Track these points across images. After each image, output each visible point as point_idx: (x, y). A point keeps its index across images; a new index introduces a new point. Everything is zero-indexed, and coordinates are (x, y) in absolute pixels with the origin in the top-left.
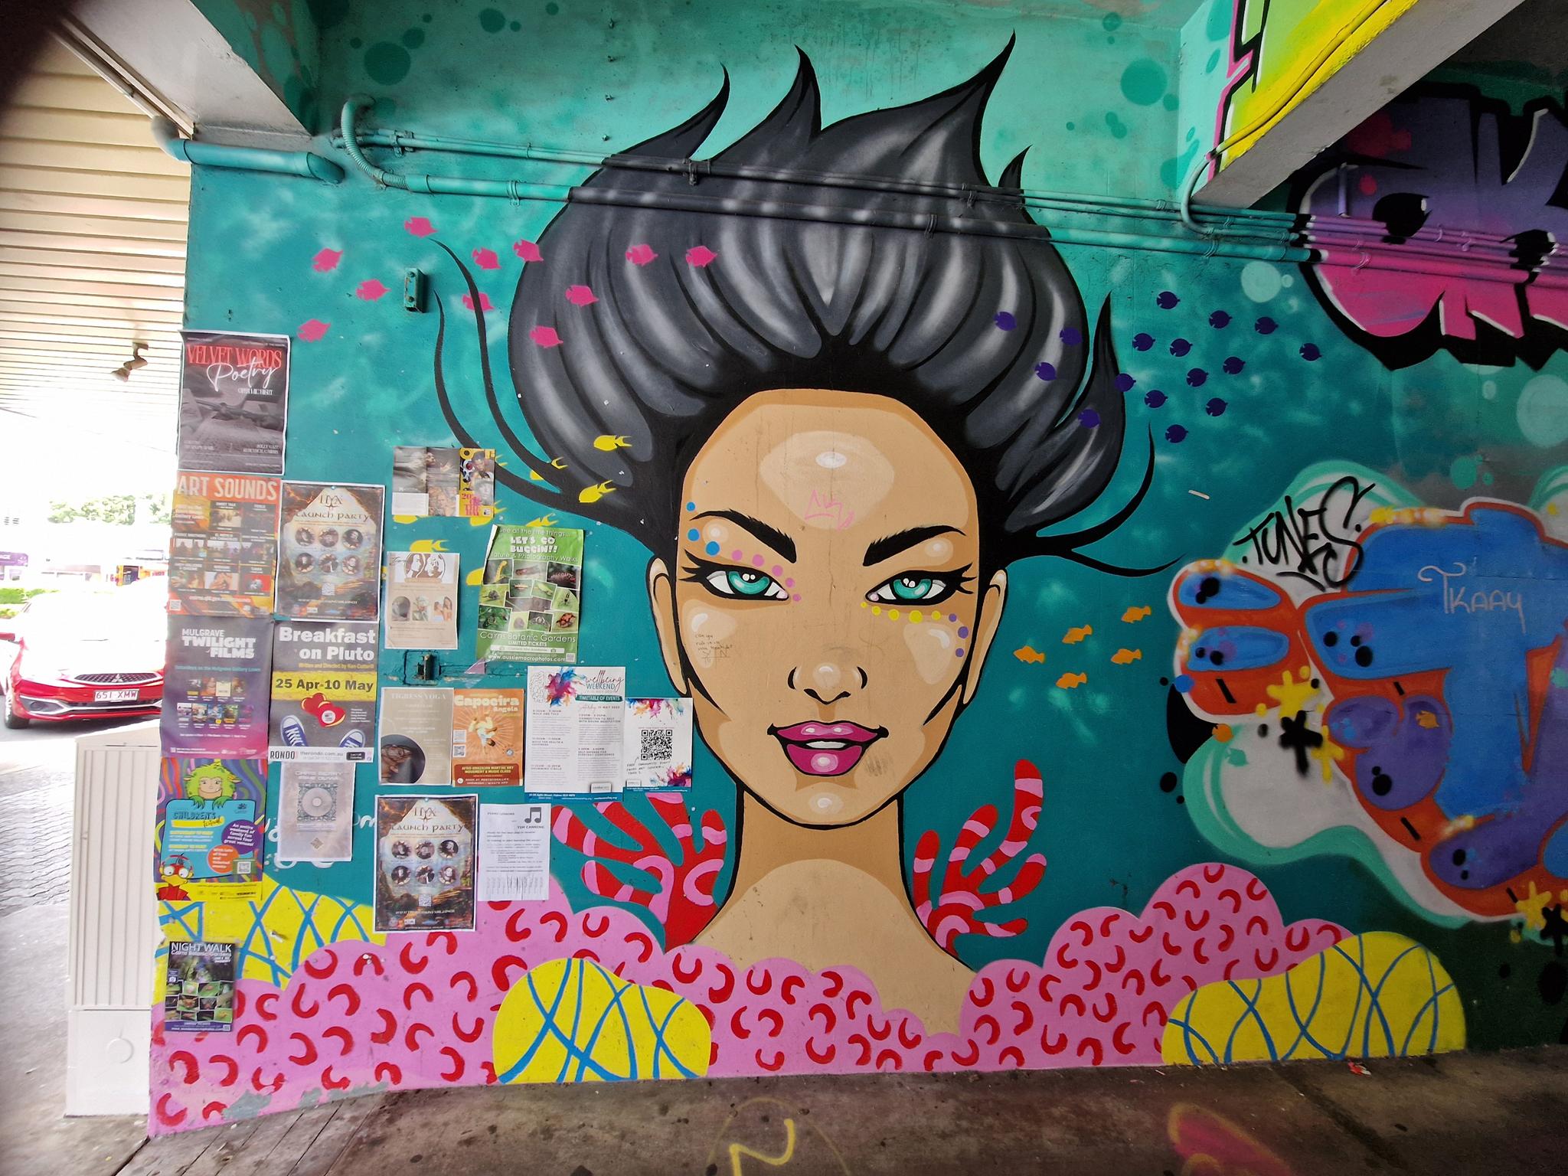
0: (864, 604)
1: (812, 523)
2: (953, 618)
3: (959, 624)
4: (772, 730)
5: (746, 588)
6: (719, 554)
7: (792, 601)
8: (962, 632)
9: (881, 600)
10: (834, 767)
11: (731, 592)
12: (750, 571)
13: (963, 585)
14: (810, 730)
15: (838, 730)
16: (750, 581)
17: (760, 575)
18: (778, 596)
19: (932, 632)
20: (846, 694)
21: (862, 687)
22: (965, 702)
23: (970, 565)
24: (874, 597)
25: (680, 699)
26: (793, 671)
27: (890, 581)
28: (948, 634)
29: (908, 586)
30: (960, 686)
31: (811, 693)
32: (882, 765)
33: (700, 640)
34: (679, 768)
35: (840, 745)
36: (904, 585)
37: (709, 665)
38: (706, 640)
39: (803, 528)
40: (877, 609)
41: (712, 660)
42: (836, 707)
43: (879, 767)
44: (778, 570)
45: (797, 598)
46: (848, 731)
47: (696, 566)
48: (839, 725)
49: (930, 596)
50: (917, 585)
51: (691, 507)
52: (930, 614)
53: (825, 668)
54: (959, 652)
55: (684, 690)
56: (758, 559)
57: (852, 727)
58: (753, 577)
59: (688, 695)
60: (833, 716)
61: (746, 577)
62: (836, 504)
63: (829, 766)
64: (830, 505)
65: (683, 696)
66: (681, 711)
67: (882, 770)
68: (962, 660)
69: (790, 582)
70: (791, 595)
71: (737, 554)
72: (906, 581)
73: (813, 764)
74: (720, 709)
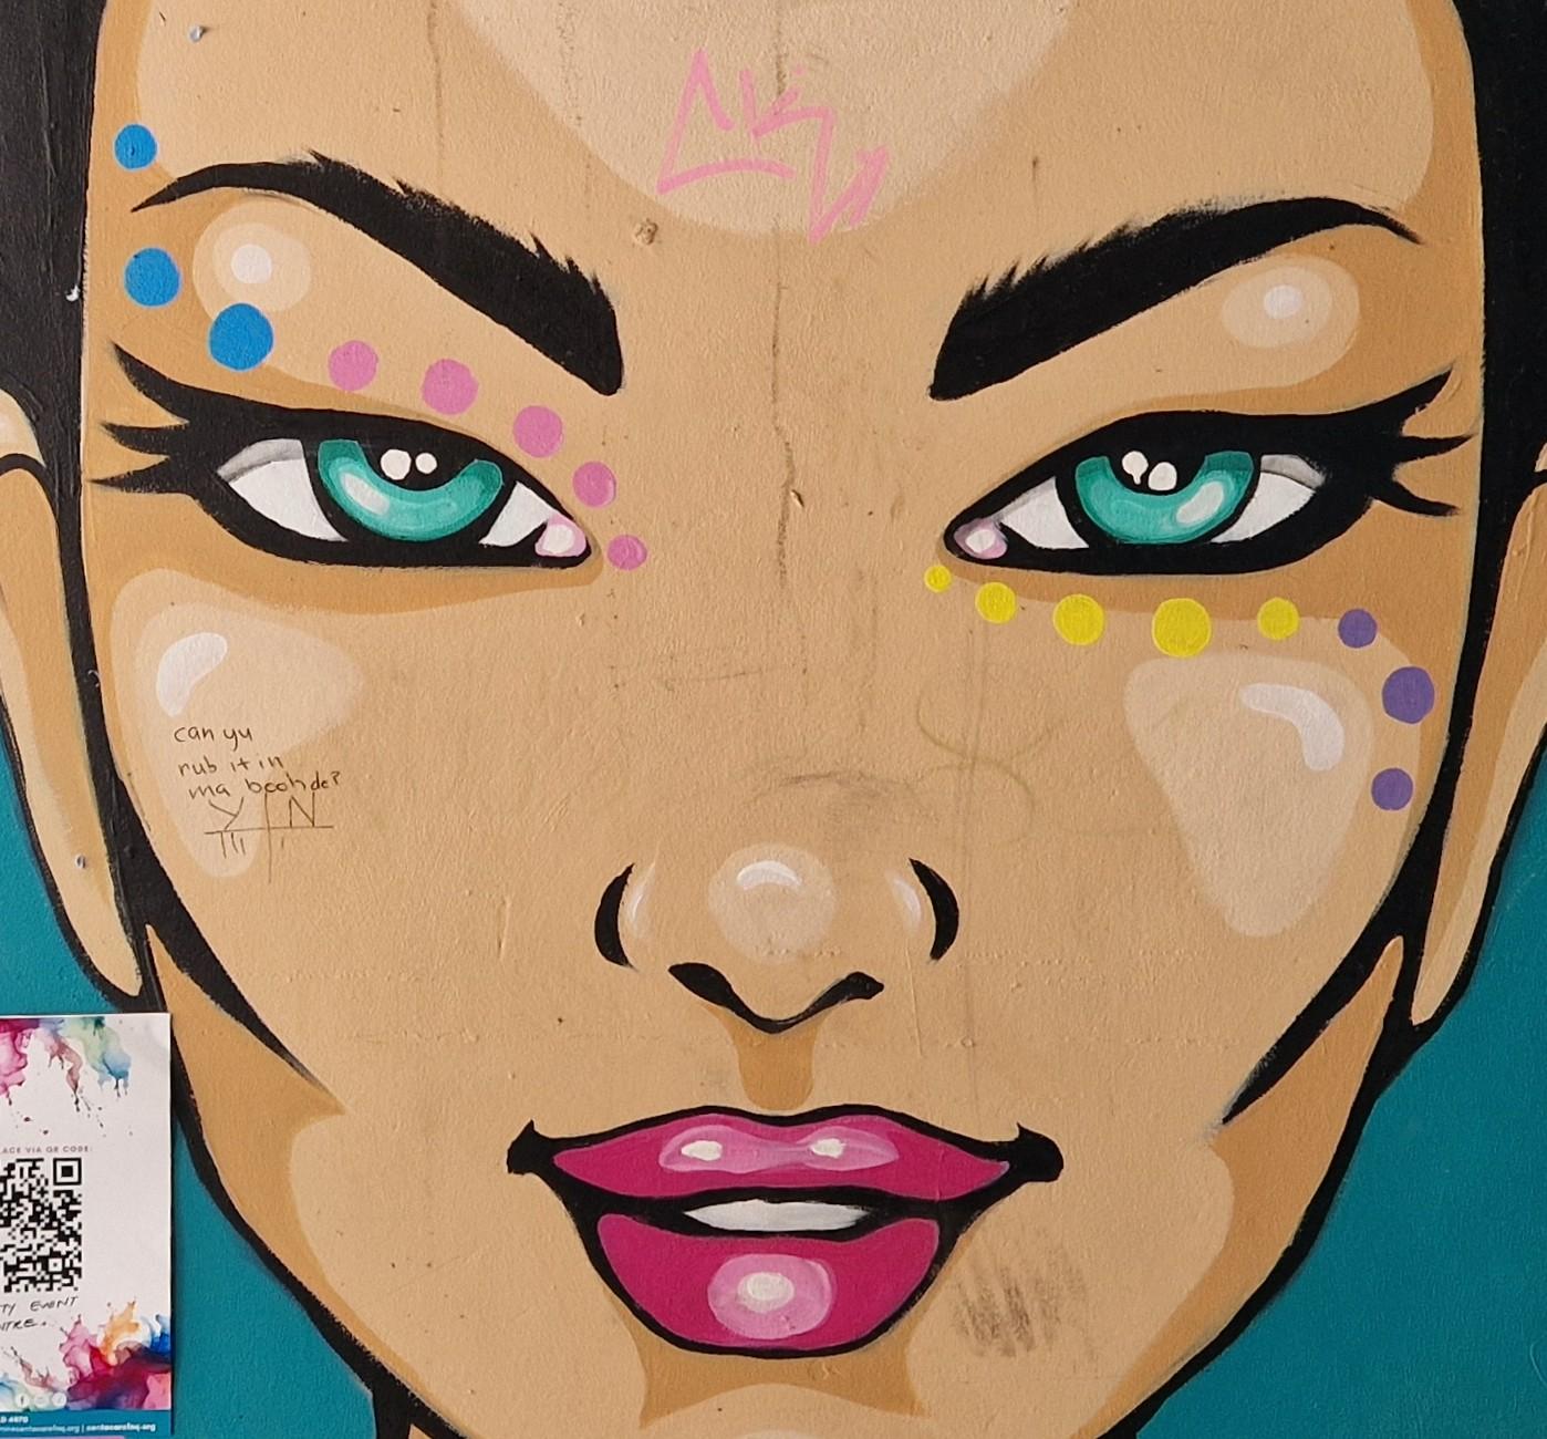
0: (939, 575)
1: (685, 205)
2: (1357, 630)
3: (1385, 656)
4: (530, 1153)
5: (393, 511)
6: (267, 361)
7: (606, 572)
8: (1403, 695)
9: (1020, 554)
10: (815, 1315)
11: (326, 531)
12: (413, 435)
13: (1409, 475)
14: (702, 1151)
15: (828, 1147)
16: (415, 481)
17: (457, 451)
18: (546, 546)
20: (860, 986)
21: (938, 951)
22: (1421, 1012)
23: (1438, 382)
24: (983, 540)
25: (111, 1019)
26: (620, 884)
27: (1059, 467)
28: (1336, 703)
29: (1143, 487)
30: (1394, 949)
31: (702, 980)
32: (1032, 1307)
33: (196, 751)
34: (114, 1328)
35: (840, 1216)
36: (1125, 479)
37: (240, 865)
38: (219, 751)
39: (652, 234)
40: (999, 597)
41: (253, 840)
42: (819, 1045)
43: (1021, 1316)
44: (541, 425)
45: (629, 554)
46: (873, 1153)
47: (162, 418)
48: (829, 1127)
49: (1245, 529)
50: (1183, 481)
51: (138, 146)
52: (1253, 616)
53: (765, 869)
54: (1388, 788)
55: (131, 984)
56: (449, 377)
57: (895, 1139)
58: (427, 463)
59: (150, 999)
60: (807, 1089)
61: (396, 462)
62: (805, 114)
63: (792, 1310)
64: (778, 117)
65: (124, 1003)
66: (120, 1075)
67: (1037, 1329)
68: (1399, 827)
69: (596, 482)
70: (603, 543)
71: (354, 360)
72: (1134, 463)
73: (720, 1304)
74: (293, 1062)
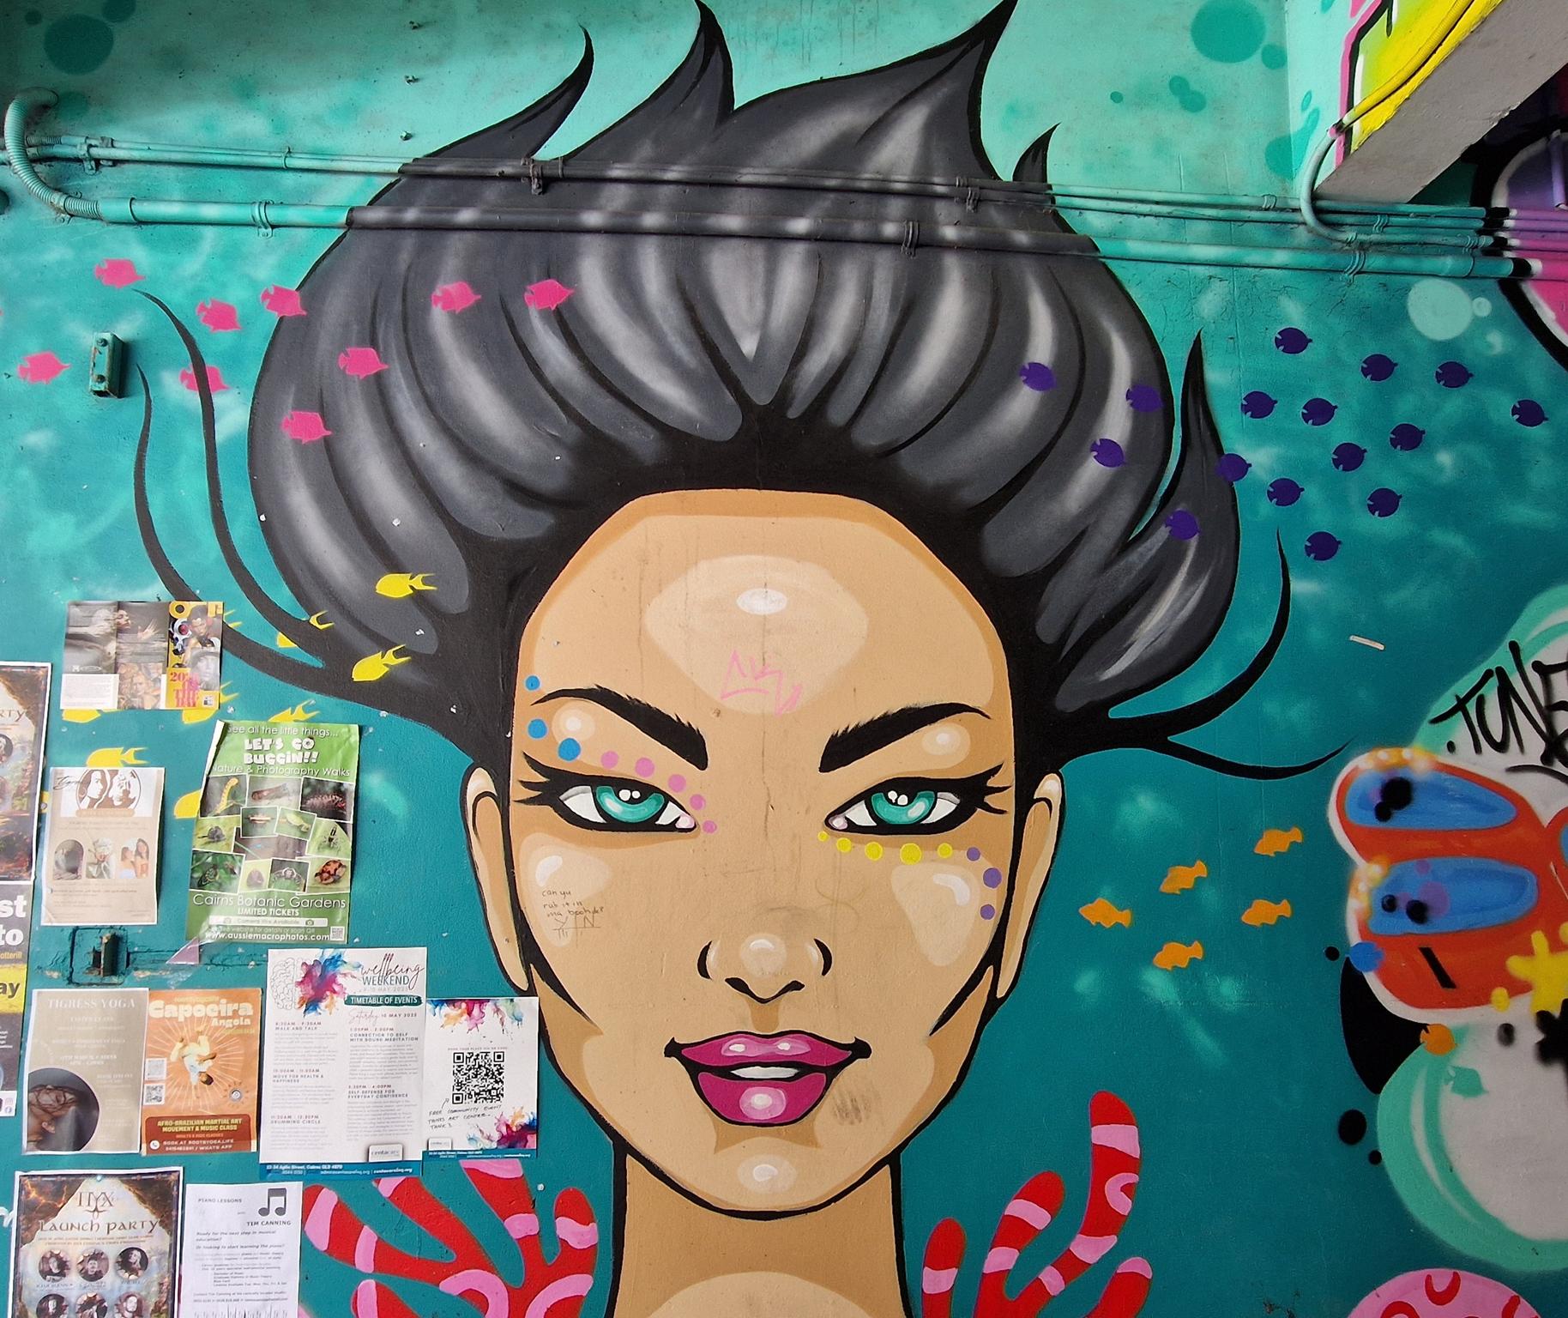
0: (823, 835)
1: (730, 704)
2: (973, 855)
3: (984, 864)
4: (673, 1049)
5: (624, 812)
6: (578, 758)
7: (702, 834)
8: (991, 878)
9: (852, 827)
10: (780, 1110)
11: (601, 820)
12: (631, 784)
13: (990, 799)
14: (737, 1048)
15: (784, 1046)
16: (632, 801)
17: (647, 790)
18: (680, 825)
19: (939, 879)
20: (796, 986)
21: (824, 973)
22: (1000, 994)
23: (1000, 766)
24: (839, 822)
25: (516, 999)
26: (706, 949)
27: (866, 797)
28: (967, 880)
29: (896, 804)
30: (990, 969)
31: (738, 984)
32: (861, 1107)
33: (551, 899)
34: (515, 1117)
35: (789, 1072)
36: (890, 801)
37: (565, 942)
38: (559, 900)
39: (718, 714)
40: (845, 843)
41: (571, 932)
42: (781, 1007)
43: (857, 1110)
44: (678, 782)
45: (710, 827)
46: (802, 1048)
47: (540, 779)
48: (786, 1038)
49: (933, 819)
50: (910, 801)
51: (533, 683)
52: (936, 850)
53: (760, 943)
54: (986, 912)
55: (524, 987)
56: (645, 764)
57: (809, 1042)
58: (636, 795)
59: (531, 992)
60: (776, 1024)
61: (625, 794)
62: (771, 673)
63: (772, 1108)
64: (763, 674)
65: (522, 993)
66: (519, 1020)
67: (863, 1114)
68: (990, 926)
69: (698, 801)
70: (700, 823)
71: (610, 758)
72: (892, 795)
73: (744, 1107)
74: (584, 1015)
